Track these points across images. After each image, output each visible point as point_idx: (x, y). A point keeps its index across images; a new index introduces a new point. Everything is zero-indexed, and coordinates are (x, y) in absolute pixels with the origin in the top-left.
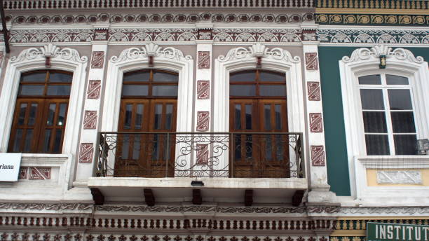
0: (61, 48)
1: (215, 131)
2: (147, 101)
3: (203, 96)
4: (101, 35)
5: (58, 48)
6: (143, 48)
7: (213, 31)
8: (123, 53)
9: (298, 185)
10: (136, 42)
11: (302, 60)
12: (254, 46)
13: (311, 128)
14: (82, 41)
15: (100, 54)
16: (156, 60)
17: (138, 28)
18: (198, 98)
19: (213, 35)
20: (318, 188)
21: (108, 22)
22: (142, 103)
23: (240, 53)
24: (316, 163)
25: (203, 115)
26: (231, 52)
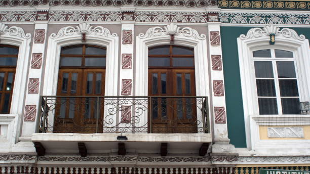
0: (9, 26)
1: (136, 95)
2: (81, 70)
3: (127, 66)
4: (43, 16)
5: (7, 27)
6: (77, 27)
7: (135, 13)
8: (61, 31)
9: (204, 139)
10: (71, 22)
11: (207, 38)
12: (168, 26)
13: (214, 93)
14: (26, 20)
15: (42, 31)
16: (88, 36)
17: (73, 10)
18: (123, 68)
19: (135, 16)
20: (220, 141)
21: (48, 5)
22: (77, 72)
23: (157, 31)
24: (219, 121)
25: (127, 82)
26: (149, 30)
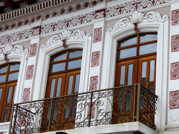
0: (13, 46)
2: (64, 74)
3: (95, 64)
7: (106, 10)
8: (48, 42)
11: (169, 17)
12: (133, 15)
13: (171, 77)
19: (106, 13)
21: (40, 20)
22: (61, 77)
23: (123, 23)
24: (173, 106)
25: (94, 79)
26: (117, 24)
